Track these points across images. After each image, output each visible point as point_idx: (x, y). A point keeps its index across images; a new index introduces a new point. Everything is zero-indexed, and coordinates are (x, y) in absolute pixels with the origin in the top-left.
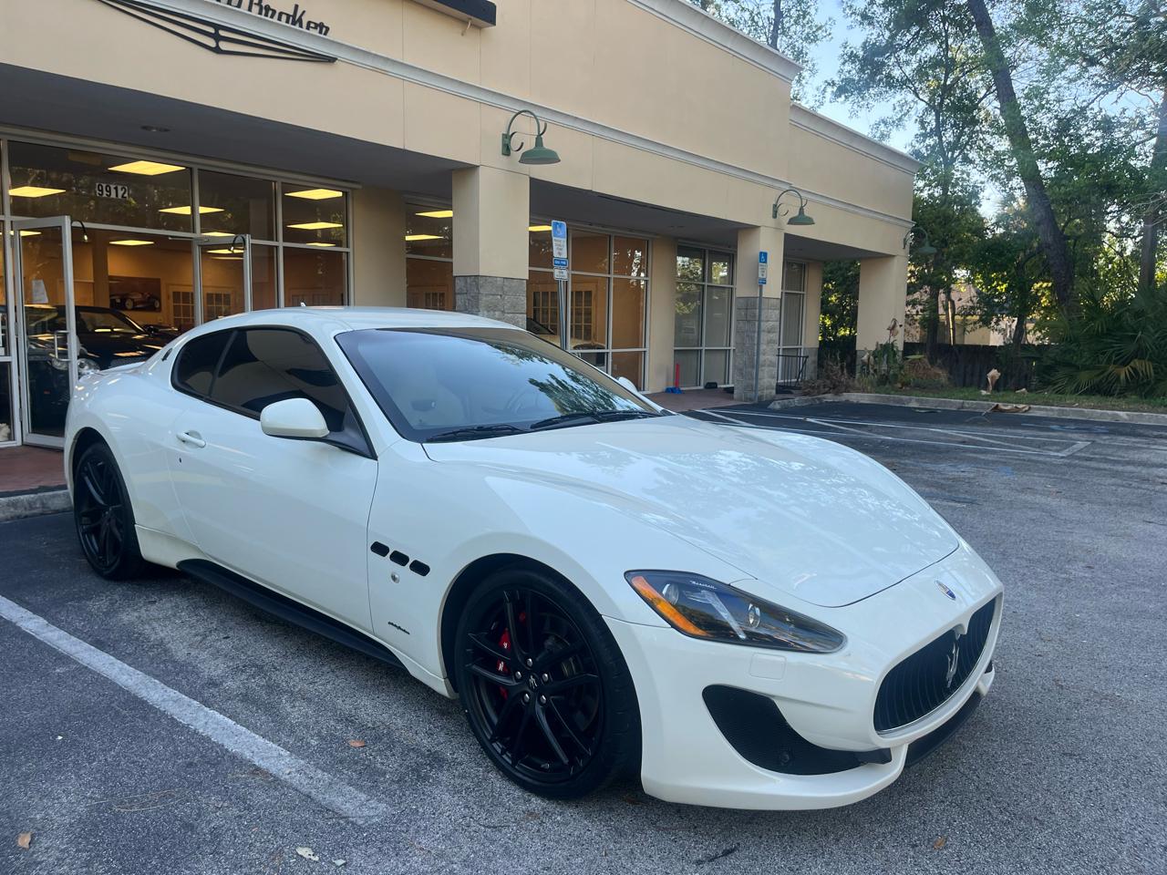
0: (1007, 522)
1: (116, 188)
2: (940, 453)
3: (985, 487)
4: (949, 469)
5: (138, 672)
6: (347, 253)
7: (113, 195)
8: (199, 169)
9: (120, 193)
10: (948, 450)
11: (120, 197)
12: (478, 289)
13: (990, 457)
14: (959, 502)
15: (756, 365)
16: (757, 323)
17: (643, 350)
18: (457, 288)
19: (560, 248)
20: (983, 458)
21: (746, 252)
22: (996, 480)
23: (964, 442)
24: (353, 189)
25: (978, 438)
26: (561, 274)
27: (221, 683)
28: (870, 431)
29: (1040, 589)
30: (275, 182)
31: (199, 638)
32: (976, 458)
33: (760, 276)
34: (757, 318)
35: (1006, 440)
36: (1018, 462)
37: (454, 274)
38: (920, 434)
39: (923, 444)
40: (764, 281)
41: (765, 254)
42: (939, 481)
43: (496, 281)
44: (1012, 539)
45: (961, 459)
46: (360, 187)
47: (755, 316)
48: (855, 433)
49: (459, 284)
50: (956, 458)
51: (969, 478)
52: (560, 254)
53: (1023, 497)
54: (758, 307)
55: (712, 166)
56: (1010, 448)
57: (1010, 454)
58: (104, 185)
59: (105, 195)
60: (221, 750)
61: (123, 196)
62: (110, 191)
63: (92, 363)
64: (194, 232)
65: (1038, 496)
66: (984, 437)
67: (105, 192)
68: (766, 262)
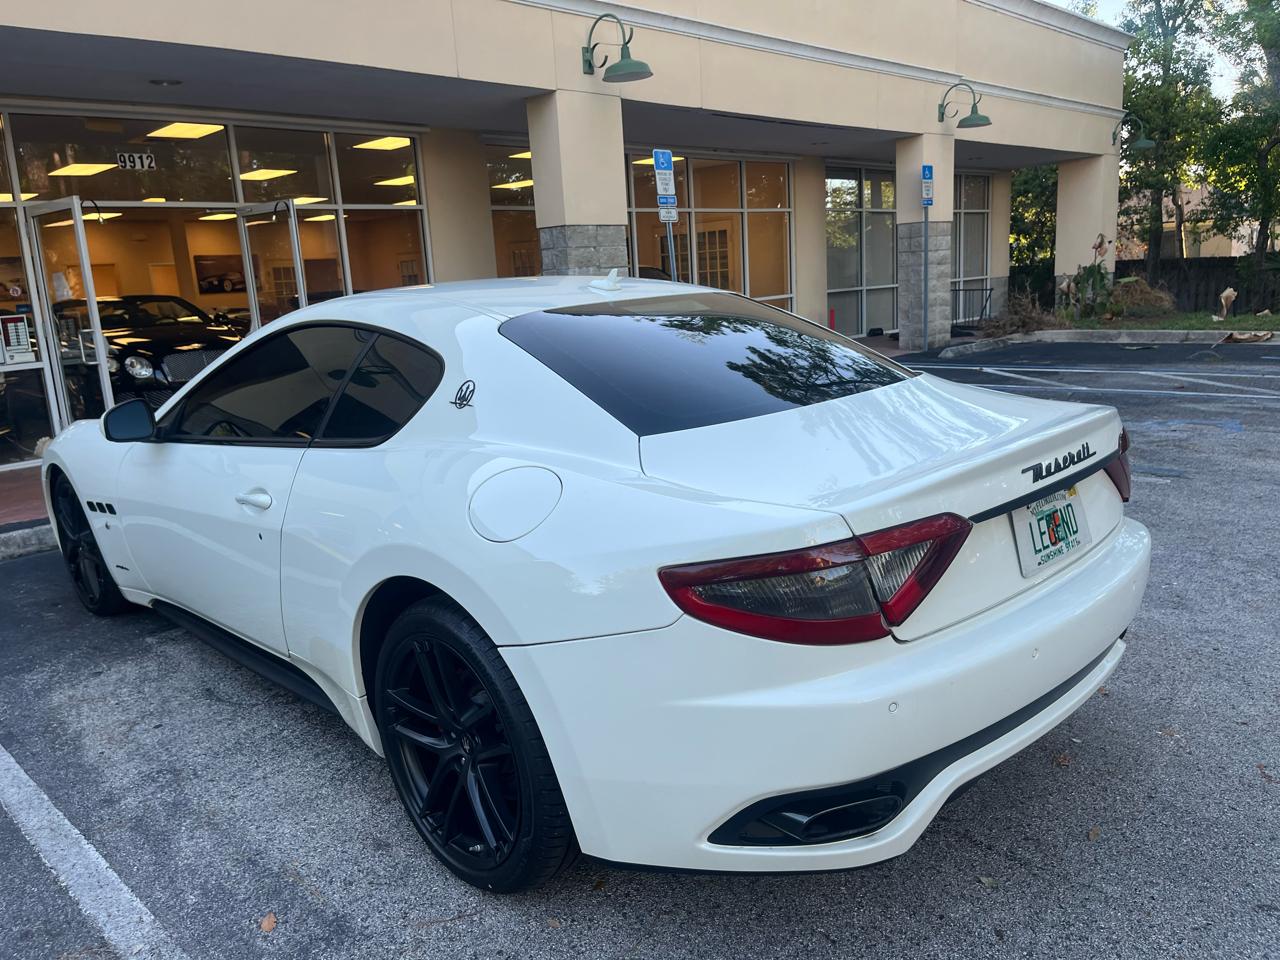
0: (1224, 502)
1: (141, 158)
2: (1146, 405)
3: (1200, 452)
4: (1156, 427)
5: (32, 783)
6: (421, 210)
7: (138, 166)
8: (235, 126)
9: (146, 162)
10: (1158, 401)
11: (146, 167)
12: (565, 242)
13: (1212, 407)
14: (1161, 476)
15: (924, 305)
16: (923, 254)
17: (789, 296)
18: (543, 242)
19: (665, 183)
20: (1203, 409)
21: (907, 167)
22: (1218, 441)
23: (1182, 388)
24: (420, 133)
25: (1201, 381)
26: (668, 214)
27: (119, 801)
28: (1060, 380)
29: (1257, 609)
30: (327, 133)
31: (124, 728)
32: (1195, 410)
33: (925, 196)
34: (923, 248)
35: (1238, 381)
36: (1249, 412)
37: (538, 226)
38: (1123, 380)
39: (1126, 394)
40: (930, 202)
41: (930, 168)
42: (1137, 446)
43: (588, 230)
44: (1227, 529)
45: (1173, 413)
46: (428, 130)
47: (920, 245)
48: (1039, 384)
49: (544, 237)
50: (1167, 412)
51: (1180, 440)
52: (665, 189)
53: (1251, 463)
54: (923, 233)
55: (856, 63)
56: (1242, 392)
57: (1241, 401)
58: (127, 155)
59: (128, 167)
60: (73, 910)
61: (149, 167)
62: (134, 162)
63: (145, 362)
64: (237, 201)
65: (1271, 461)
66: (1210, 378)
67: (128, 163)
68: (931, 178)
